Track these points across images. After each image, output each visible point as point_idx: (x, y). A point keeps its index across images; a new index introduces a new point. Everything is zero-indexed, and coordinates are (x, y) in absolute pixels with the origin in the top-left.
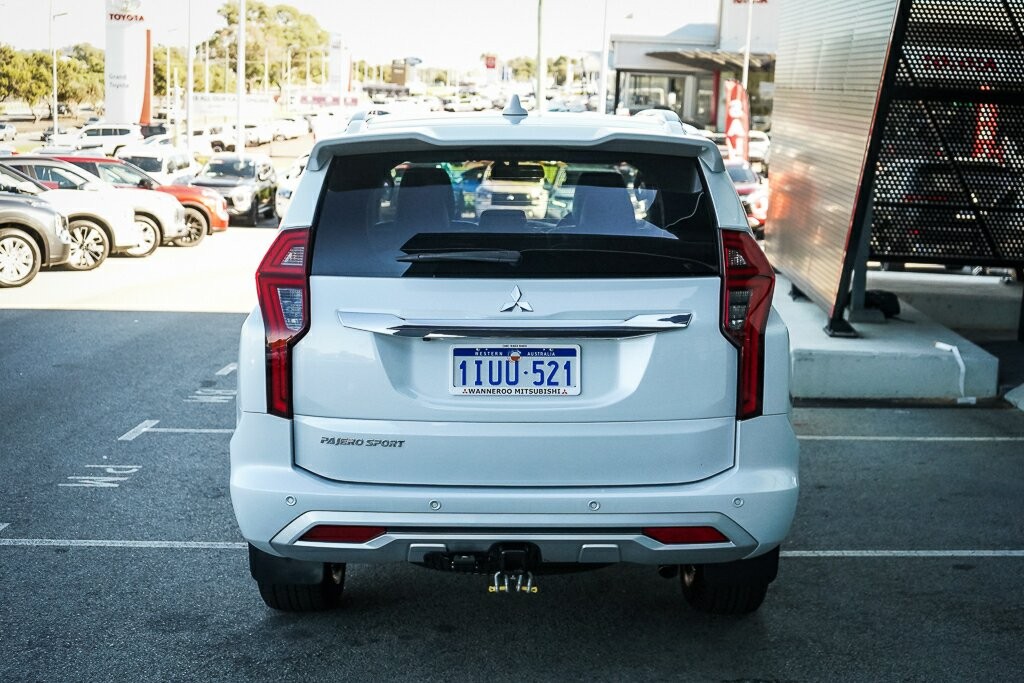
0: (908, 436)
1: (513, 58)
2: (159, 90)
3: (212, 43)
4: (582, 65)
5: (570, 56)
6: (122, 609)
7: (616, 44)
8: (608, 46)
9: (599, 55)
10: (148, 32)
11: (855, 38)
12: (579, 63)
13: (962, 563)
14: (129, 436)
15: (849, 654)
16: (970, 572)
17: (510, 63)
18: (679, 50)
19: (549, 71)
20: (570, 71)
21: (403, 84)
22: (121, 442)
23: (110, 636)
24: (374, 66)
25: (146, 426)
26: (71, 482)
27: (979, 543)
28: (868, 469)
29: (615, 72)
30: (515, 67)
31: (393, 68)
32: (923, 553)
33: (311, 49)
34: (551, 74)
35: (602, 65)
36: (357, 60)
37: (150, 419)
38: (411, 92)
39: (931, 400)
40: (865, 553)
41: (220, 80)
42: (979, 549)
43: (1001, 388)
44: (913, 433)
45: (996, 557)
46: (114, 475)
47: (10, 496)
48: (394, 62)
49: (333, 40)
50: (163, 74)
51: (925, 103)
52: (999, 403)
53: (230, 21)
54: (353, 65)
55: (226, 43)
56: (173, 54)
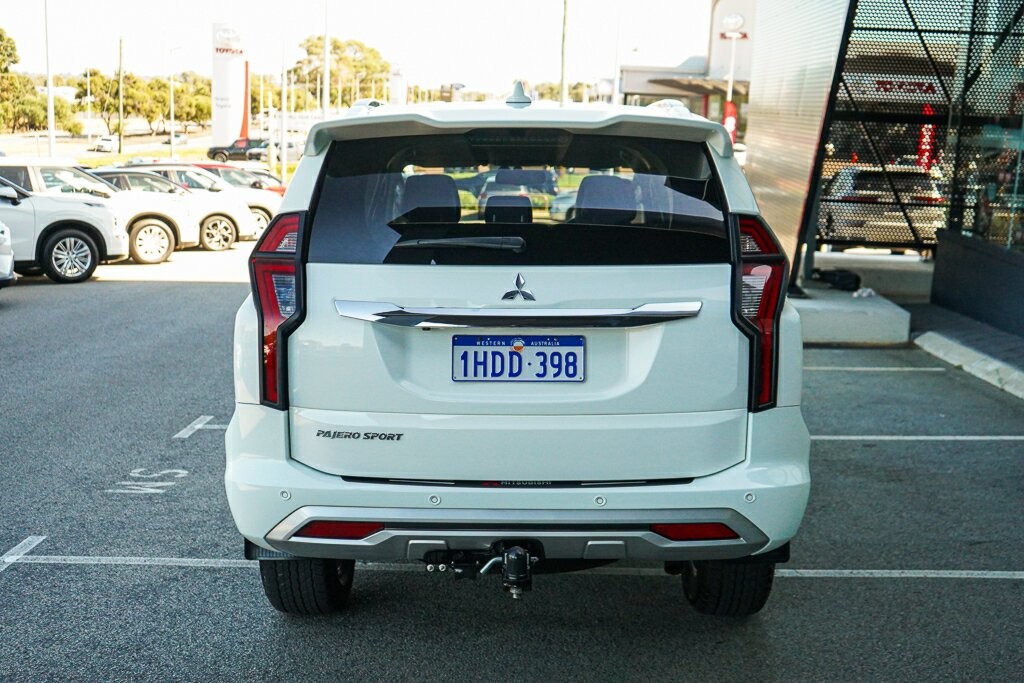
1: (539, 83)
2: (255, 110)
3: (295, 71)
4: (596, 89)
5: (585, 81)
7: (624, 73)
8: (618, 75)
9: (611, 82)
10: (247, 63)
12: (593, 88)
13: (869, 443)
16: (873, 448)
17: (537, 88)
18: (676, 78)
19: (570, 94)
20: (585, 94)
24: (425, 90)
29: (623, 96)
30: (541, 91)
31: (442, 92)
33: (377, 76)
35: (613, 90)
36: (412, 85)
41: (301, 102)
43: (912, 335)
48: (442, 87)
49: (393, 69)
50: (258, 98)
51: (863, 124)
52: (909, 345)
53: (309, 52)
54: (410, 89)
55: (305, 71)
56: (265, 81)
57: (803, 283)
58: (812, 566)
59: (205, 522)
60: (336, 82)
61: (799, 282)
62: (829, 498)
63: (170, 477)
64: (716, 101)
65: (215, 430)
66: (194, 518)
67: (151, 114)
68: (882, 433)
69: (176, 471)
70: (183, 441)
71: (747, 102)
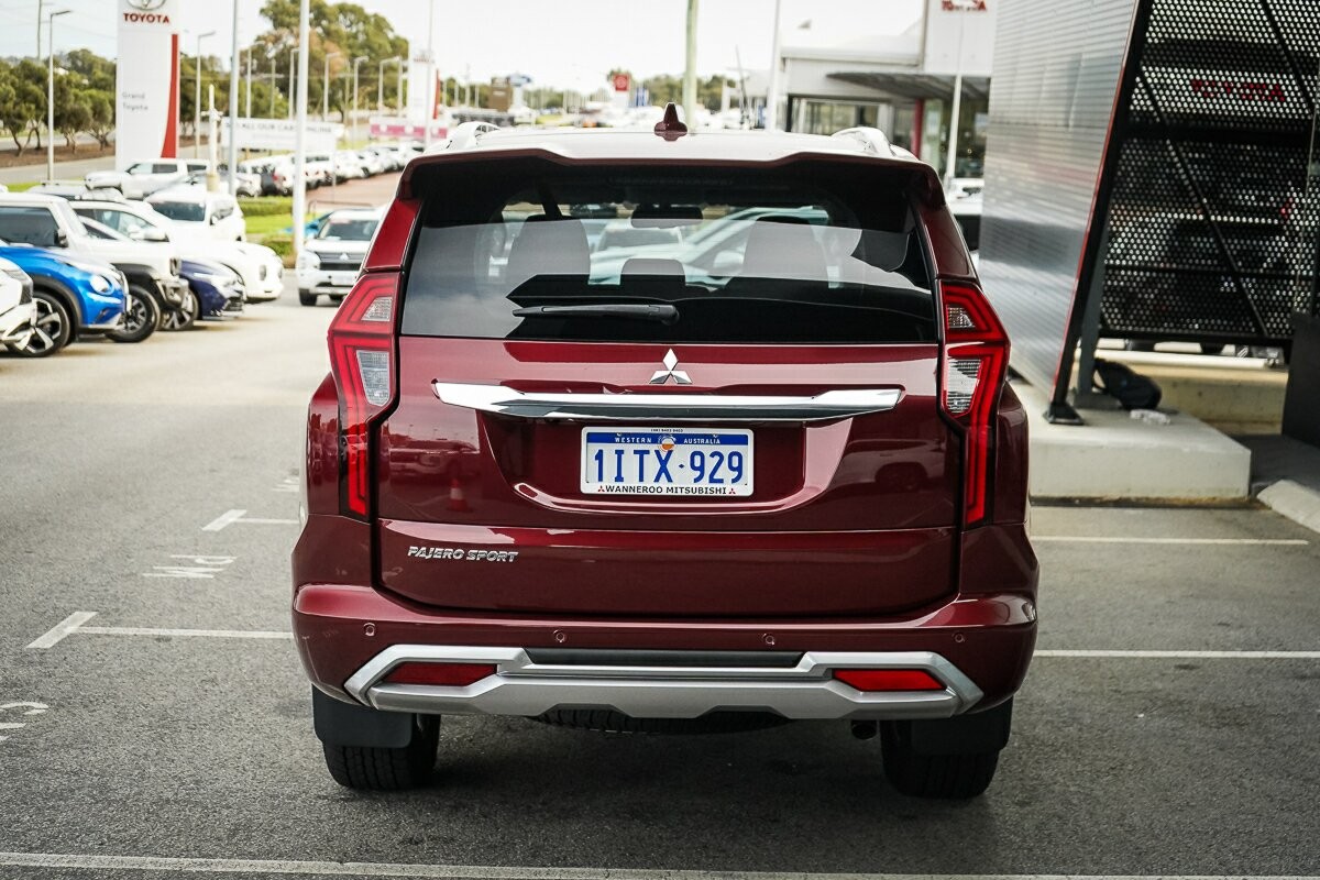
0: (1138, 537)
1: (651, 76)
2: (186, 115)
3: (254, 52)
4: (743, 89)
5: (725, 74)
6: (245, 695)
7: (788, 63)
8: (779, 65)
9: (766, 76)
10: (175, 37)
11: (1083, 64)
12: (738, 86)
13: (1186, 663)
14: (215, 525)
15: (1053, 745)
16: (1194, 672)
17: (646, 86)
19: (699, 95)
20: (727, 94)
21: (506, 110)
22: (207, 532)
23: (237, 720)
24: (466, 84)
25: (232, 517)
26: (158, 571)
27: (1207, 644)
28: (1089, 571)
29: (786, 99)
30: (652, 90)
31: (492, 89)
32: (1142, 654)
33: (387, 61)
34: (701, 99)
35: (770, 89)
36: (444, 77)
37: (235, 508)
38: (517, 120)
39: (1169, 500)
40: (1077, 653)
41: (263, 103)
42: (1208, 650)
43: (1254, 486)
44: (1143, 535)
45: (1227, 658)
46: (206, 566)
47: (91, 585)
48: (493, 81)
49: (414, 49)
50: (191, 95)
52: (1251, 504)
53: (278, 23)
54: (440, 84)
55: (272, 53)
56: (203, 67)
57: (1076, 400)
58: (1096, 869)
59: (72, 791)
60: (321, 70)
61: (1070, 400)
62: (1121, 755)
63: (15, 714)
64: (935, 109)
65: (98, 636)
66: (54, 784)
67: (18, 121)
68: (1207, 647)
69: (27, 704)
70: (43, 653)
71: (985, 110)
